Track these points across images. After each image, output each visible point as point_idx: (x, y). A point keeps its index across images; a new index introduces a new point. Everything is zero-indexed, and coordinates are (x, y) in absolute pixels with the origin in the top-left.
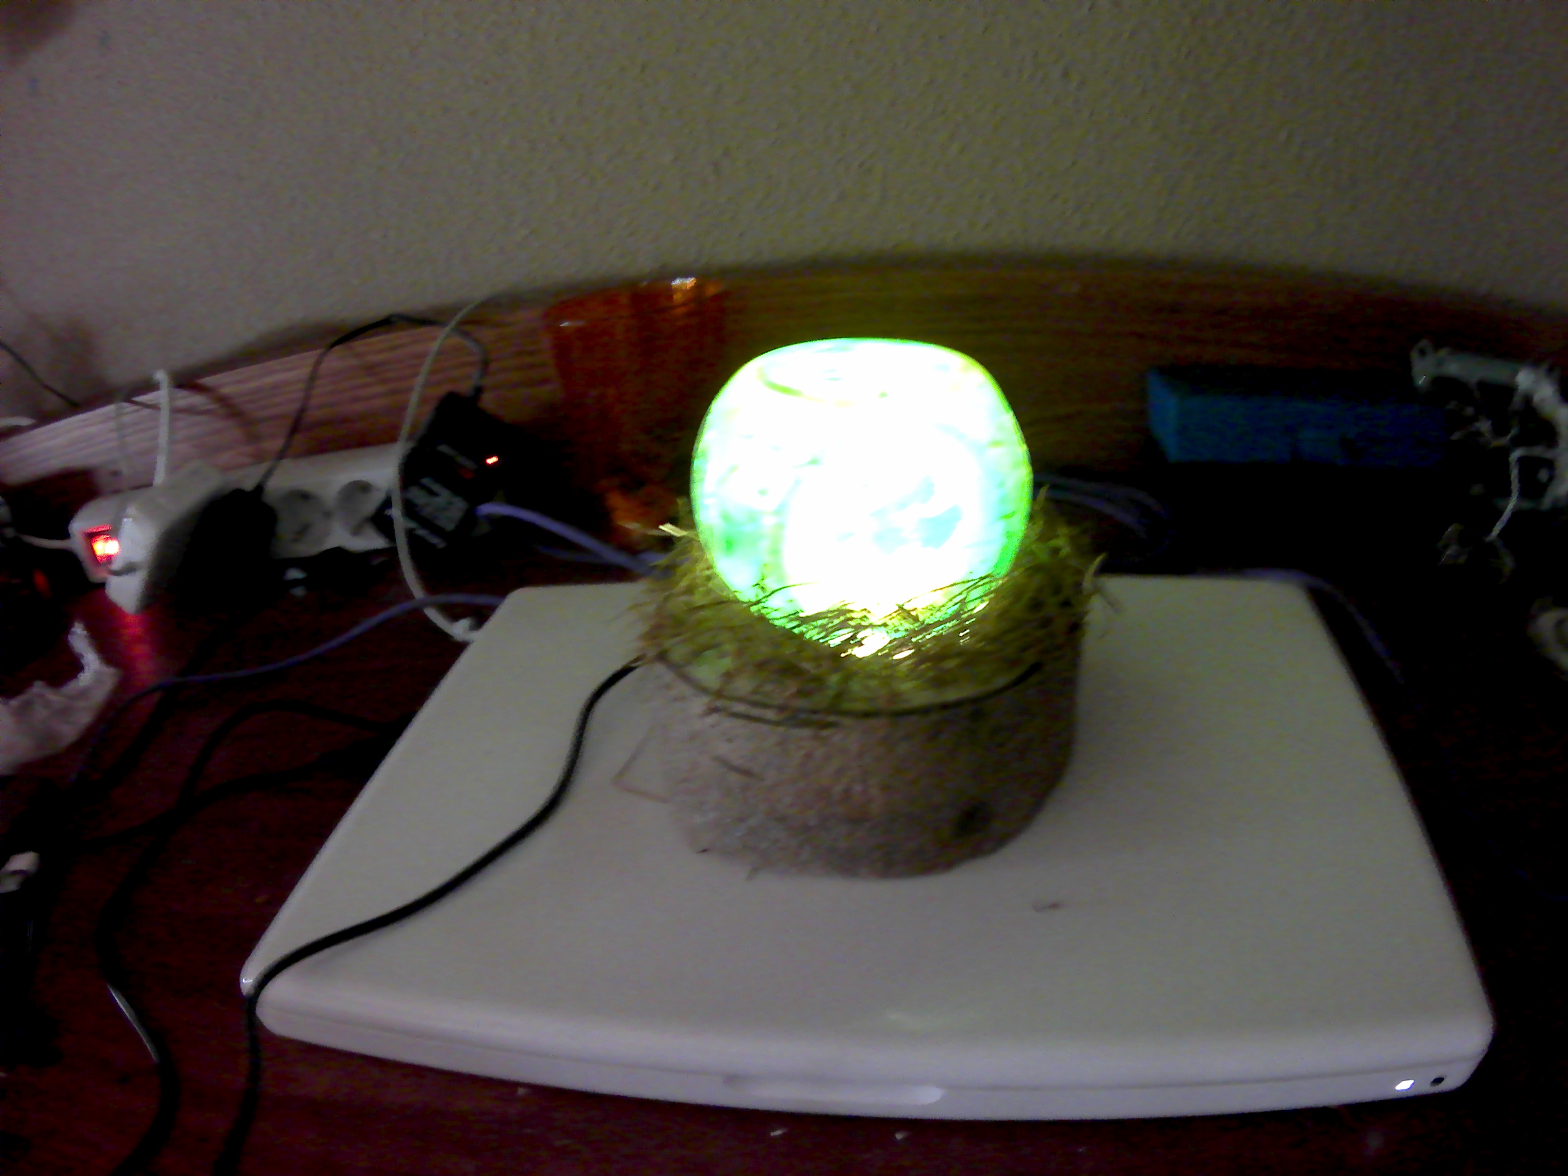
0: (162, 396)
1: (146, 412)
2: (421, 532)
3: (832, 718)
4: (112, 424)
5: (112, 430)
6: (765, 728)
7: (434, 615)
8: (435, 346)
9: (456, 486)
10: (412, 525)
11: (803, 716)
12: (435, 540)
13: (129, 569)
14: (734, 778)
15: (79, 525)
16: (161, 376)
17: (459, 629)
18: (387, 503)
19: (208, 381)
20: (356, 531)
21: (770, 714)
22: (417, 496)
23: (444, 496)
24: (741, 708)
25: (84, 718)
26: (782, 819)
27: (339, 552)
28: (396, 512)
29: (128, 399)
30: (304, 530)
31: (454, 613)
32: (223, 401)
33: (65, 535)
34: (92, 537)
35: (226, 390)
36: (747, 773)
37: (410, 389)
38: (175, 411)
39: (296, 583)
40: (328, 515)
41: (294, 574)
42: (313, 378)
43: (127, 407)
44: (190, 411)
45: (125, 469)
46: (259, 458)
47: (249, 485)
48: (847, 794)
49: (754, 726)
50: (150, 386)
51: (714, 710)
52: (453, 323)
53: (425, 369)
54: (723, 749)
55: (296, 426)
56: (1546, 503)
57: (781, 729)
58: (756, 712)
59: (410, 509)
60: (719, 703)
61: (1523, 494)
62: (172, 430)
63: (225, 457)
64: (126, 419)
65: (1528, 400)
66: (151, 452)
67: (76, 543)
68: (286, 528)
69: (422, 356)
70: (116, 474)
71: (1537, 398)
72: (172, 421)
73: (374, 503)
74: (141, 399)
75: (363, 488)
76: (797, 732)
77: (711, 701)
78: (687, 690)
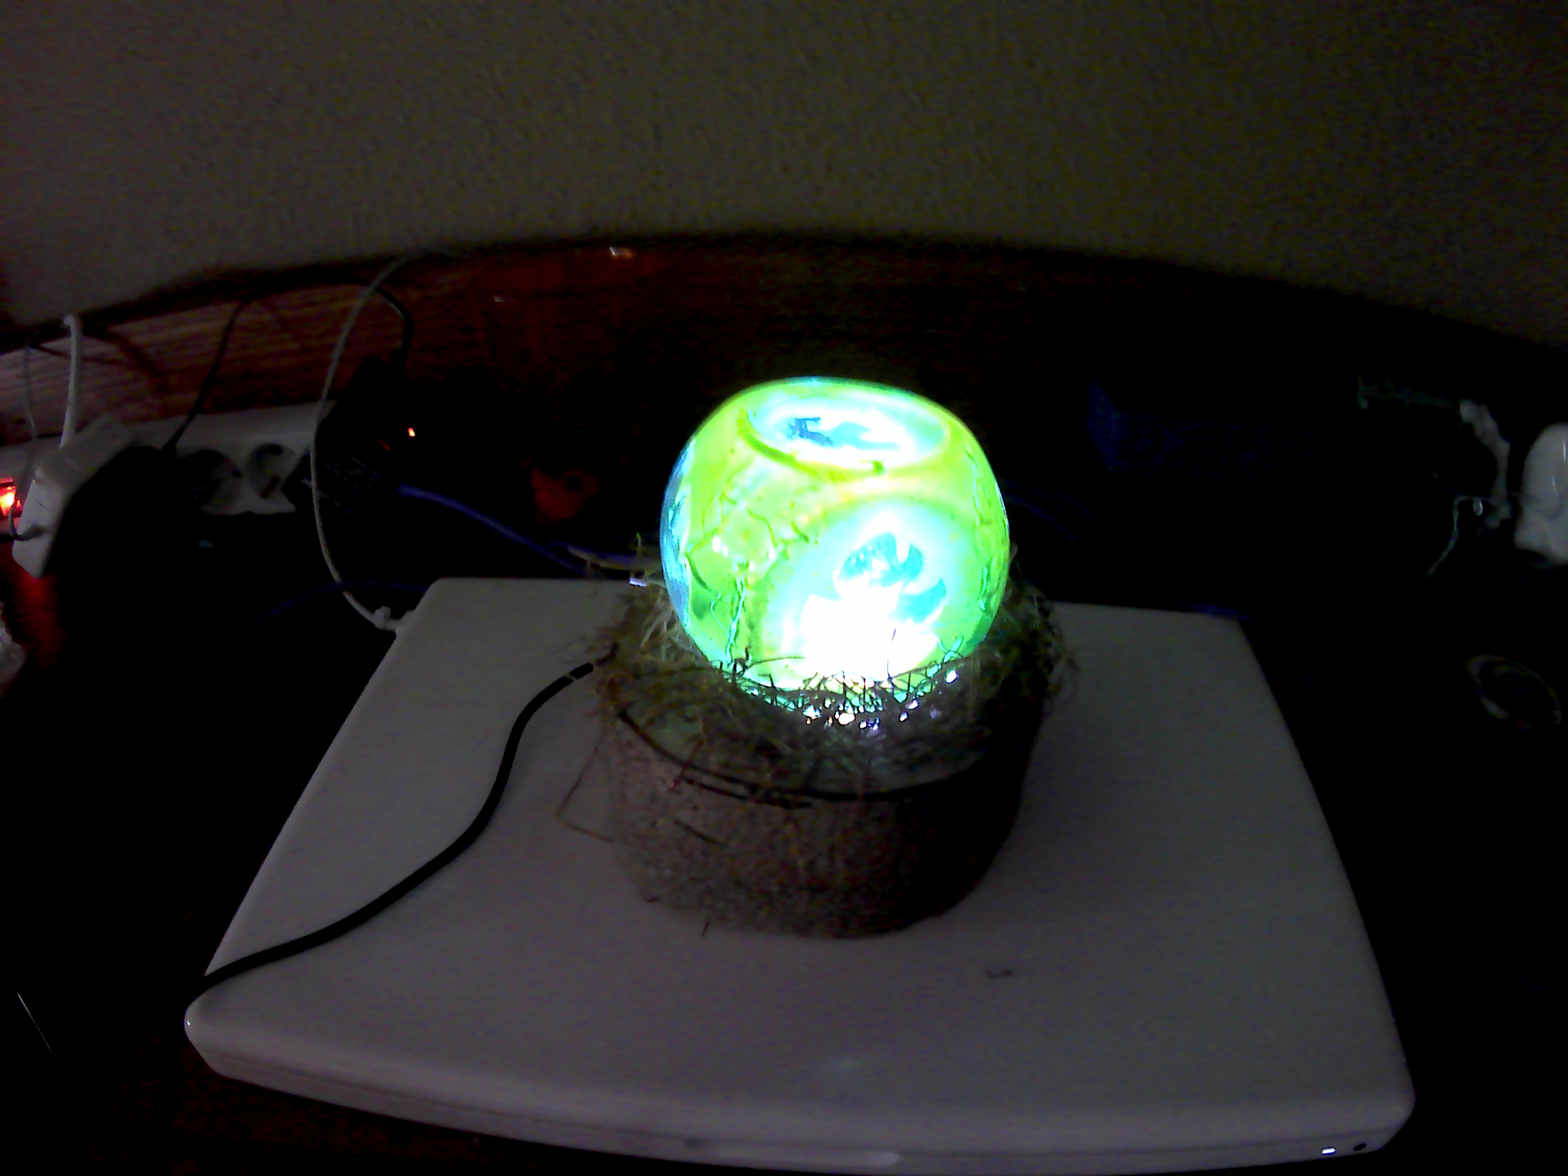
0: (72, 343)
1: (54, 359)
2: (336, 503)
3: (805, 799)
4: (19, 371)
5: (19, 376)
6: (735, 802)
7: (351, 600)
8: (357, 304)
9: (375, 458)
10: (326, 496)
11: (776, 795)
12: (350, 512)
13: (36, 532)
14: (693, 842)
16: (70, 321)
18: (302, 469)
19: (121, 329)
20: (265, 494)
21: (741, 790)
22: (334, 466)
23: (362, 468)
24: (707, 780)
26: (739, 883)
27: (248, 516)
28: (312, 481)
29: (36, 345)
30: (213, 489)
31: (373, 600)
32: (133, 351)
35: (137, 340)
36: (707, 839)
37: (330, 348)
38: (84, 359)
40: (237, 476)
41: (205, 544)
42: (229, 330)
43: (36, 353)
44: (99, 360)
45: (29, 415)
46: (167, 412)
47: (159, 441)
48: (811, 867)
49: (724, 799)
50: (57, 330)
51: (680, 778)
52: (376, 282)
53: (346, 329)
54: (685, 816)
55: (211, 379)
57: (750, 805)
58: (725, 785)
59: (327, 481)
60: (689, 774)
61: (1462, 527)
62: (80, 380)
63: (135, 409)
64: (32, 366)
65: (1469, 430)
69: (345, 313)
70: (21, 421)
72: (81, 368)
73: (286, 466)
74: (49, 345)
75: (276, 450)
76: (768, 807)
77: (678, 771)
78: (649, 752)
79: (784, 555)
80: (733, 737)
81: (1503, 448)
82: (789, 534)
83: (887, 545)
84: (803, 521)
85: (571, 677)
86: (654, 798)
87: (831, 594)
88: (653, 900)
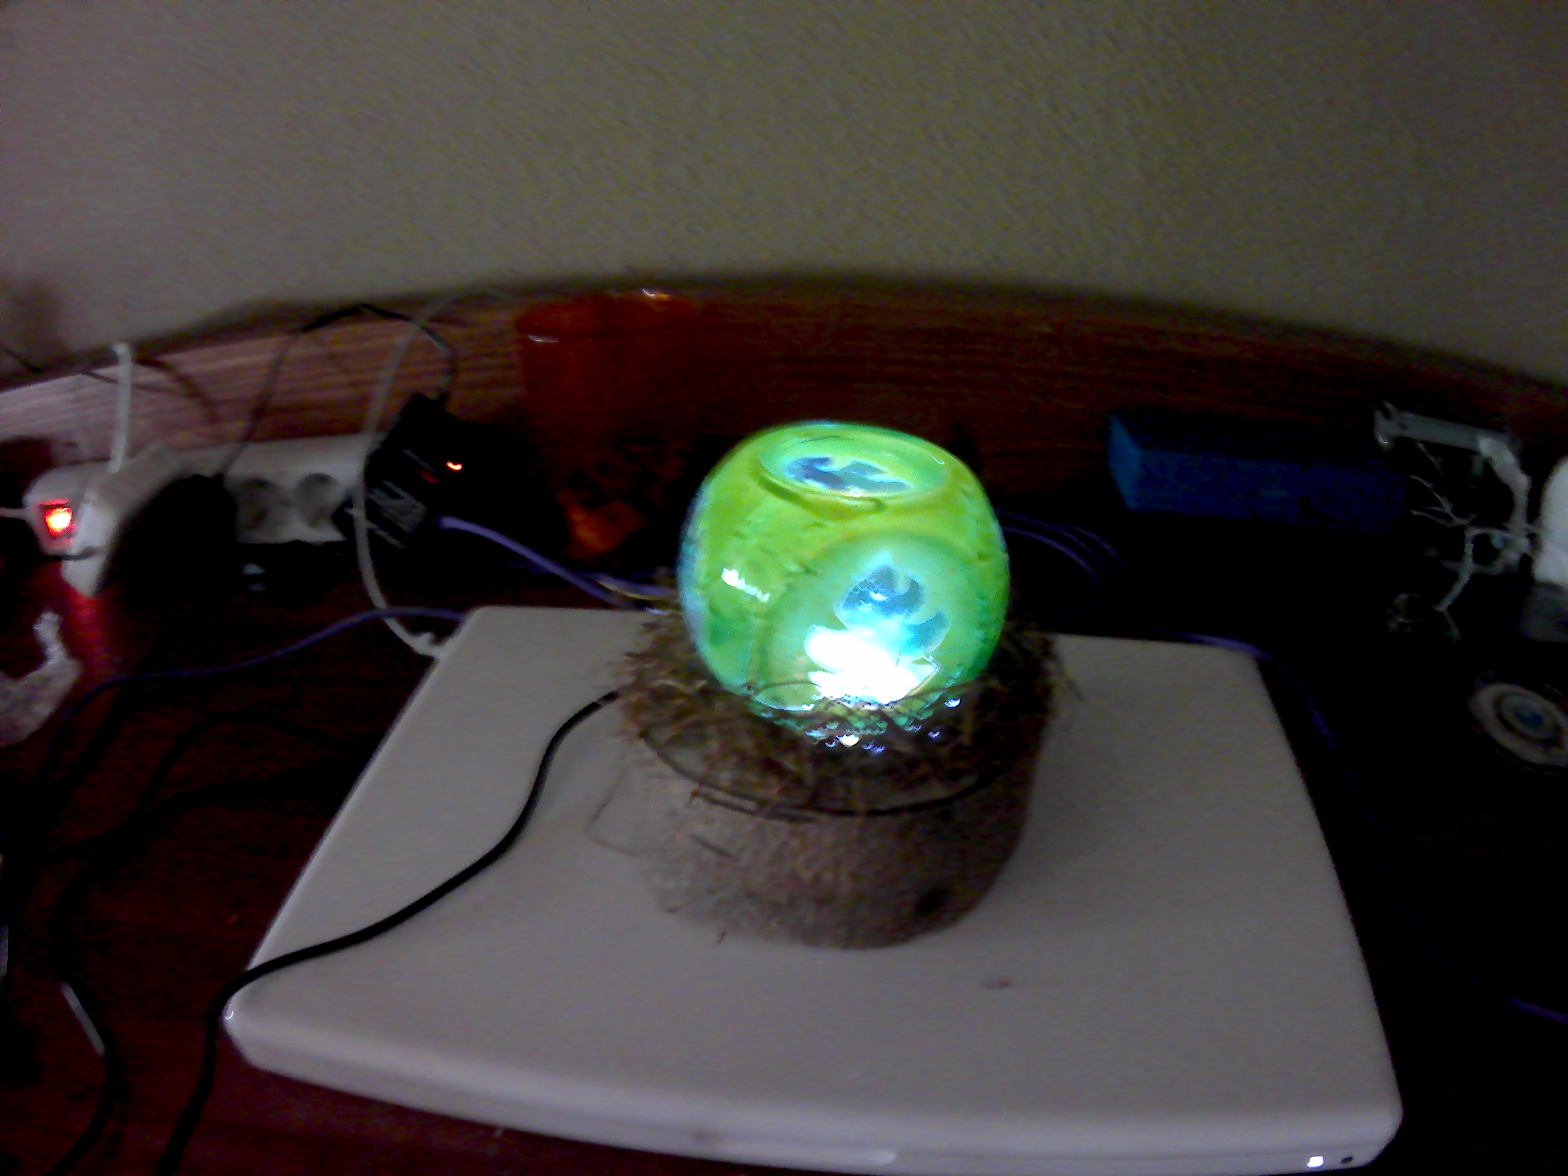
0: (123, 371)
1: (107, 386)
2: (382, 533)
3: (809, 814)
4: (71, 396)
5: (70, 402)
6: (744, 817)
7: (395, 626)
8: (402, 342)
9: (418, 491)
10: (371, 525)
11: (783, 810)
12: (393, 541)
13: (87, 553)
14: (709, 855)
15: (34, 497)
16: (122, 350)
17: (421, 643)
18: (348, 503)
19: (171, 358)
20: (313, 523)
21: (750, 805)
22: (379, 497)
23: (407, 499)
24: (720, 796)
25: (44, 710)
26: (751, 895)
27: (297, 545)
28: (358, 513)
29: (87, 372)
30: (260, 517)
31: (415, 626)
32: (183, 379)
33: (18, 504)
34: (48, 509)
35: (187, 370)
36: (721, 852)
37: (376, 382)
38: (138, 387)
39: (255, 578)
40: (286, 503)
41: (253, 569)
42: (278, 363)
43: (87, 380)
44: (152, 388)
45: (81, 439)
46: (219, 440)
47: (208, 470)
48: (817, 879)
50: (106, 358)
51: (695, 794)
52: (421, 320)
54: (700, 829)
55: (260, 412)
56: (1497, 568)
57: (759, 820)
58: (737, 801)
59: (373, 511)
60: (705, 790)
61: (1477, 559)
62: (134, 407)
63: (184, 437)
64: (86, 391)
65: (1487, 465)
66: (111, 425)
67: (29, 512)
68: (244, 515)
69: (390, 349)
70: (72, 445)
71: (1497, 467)
72: (133, 397)
73: (334, 497)
74: (102, 372)
75: (322, 479)
76: (775, 823)
77: (694, 786)
78: (667, 770)
79: (790, 587)
80: (743, 757)
81: (1521, 482)
82: (794, 567)
83: (885, 578)
84: (807, 554)
85: (599, 703)
86: (673, 813)
87: (835, 624)
88: (672, 910)
